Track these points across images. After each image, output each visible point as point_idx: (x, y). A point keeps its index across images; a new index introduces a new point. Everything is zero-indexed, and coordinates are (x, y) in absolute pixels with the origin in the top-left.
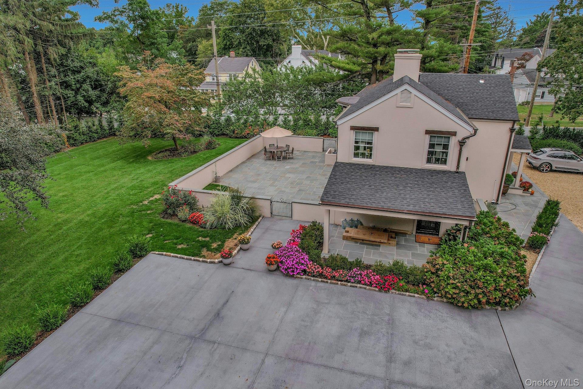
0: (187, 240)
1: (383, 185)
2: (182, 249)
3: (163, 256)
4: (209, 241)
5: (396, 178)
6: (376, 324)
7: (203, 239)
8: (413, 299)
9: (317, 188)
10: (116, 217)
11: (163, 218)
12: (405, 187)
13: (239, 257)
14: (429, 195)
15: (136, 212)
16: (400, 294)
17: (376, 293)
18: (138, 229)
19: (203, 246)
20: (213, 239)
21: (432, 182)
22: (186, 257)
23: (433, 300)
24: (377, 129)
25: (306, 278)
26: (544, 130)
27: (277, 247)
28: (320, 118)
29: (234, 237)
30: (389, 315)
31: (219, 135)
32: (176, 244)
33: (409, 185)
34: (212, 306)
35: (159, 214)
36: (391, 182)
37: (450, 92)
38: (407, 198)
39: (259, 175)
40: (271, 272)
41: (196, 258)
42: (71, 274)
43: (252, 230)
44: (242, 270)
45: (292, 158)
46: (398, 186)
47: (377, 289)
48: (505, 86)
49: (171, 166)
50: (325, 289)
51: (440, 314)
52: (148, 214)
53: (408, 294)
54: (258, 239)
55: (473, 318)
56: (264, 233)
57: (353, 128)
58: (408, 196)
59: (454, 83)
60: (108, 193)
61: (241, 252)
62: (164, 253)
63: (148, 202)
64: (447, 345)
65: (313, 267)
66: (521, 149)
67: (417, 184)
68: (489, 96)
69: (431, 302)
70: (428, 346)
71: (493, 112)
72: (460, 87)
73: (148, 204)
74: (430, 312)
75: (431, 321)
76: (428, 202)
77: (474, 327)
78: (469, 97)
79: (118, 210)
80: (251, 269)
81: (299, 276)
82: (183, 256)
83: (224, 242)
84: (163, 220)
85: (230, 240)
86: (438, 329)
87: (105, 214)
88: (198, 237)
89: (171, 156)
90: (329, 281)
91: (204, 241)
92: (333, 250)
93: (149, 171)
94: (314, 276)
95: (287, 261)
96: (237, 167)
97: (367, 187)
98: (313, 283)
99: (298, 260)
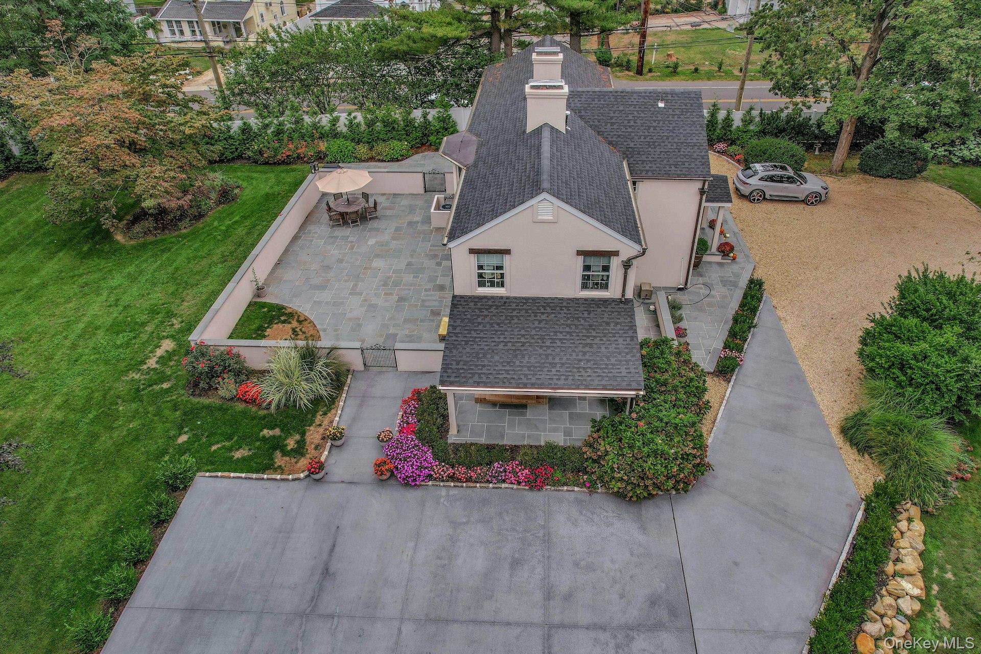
0: (244, 440)
1: (523, 340)
2: (244, 459)
3: (218, 480)
4: (280, 436)
5: (540, 322)
6: (529, 545)
7: (271, 433)
8: (573, 495)
9: (426, 290)
10: (111, 404)
11: (193, 395)
12: (553, 341)
13: (333, 461)
14: (585, 353)
15: (143, 390)
16: (556, 490)
17: (526, 493)
18: (160, 427)
19: (274, 448)
20: (287, 431)
21: (590, 326)
22: (254, 476)
23: (597, 493)
24: (507, 252)
25: (433, 485)
26: (761, 116)
27: (385, 440)
28: (412, 116)
29: (317, 422)
30: (543, 527)
31: (233, 159)
32: (230, 449)
33: (560, 336)
34: (315, 557)
35: (184, 388)
36: (533, 332)
37: (615, 127)
38: (556, 364)
39: (327, 268)
40: (384, 482)
41: (270, 476)
42: (81, 538)
43: (341, 404)
44: (343, 485)
45: (376, 217)
46: (542, 339)
47: (527, 488)
48: (695, 114)
49: (168, 259)
50: (461, 499)
51: (605, 514)
52: (167, 391)
53: (565, 488)
54: (354, 420)
55: (644, 512)
56: (361, 406)
57: (472, 251)
58: (557, 360)
59: (621, 108)
60: (74, 347)
61: (334, 451)
62: (220, 474)
63: (157, 362)
64: (612, 561)
65: (441, 469)
66: (717, 202)
67: (568, 333)
68: (671, 134)
69: (595, 495)
70: (591, 568)
71: (675, 166)
72: (630, 117)
73: (157, 366)
74: (593, 513)
75: (594, 528)
76: (584, 368)
77: (643, 528)
78: (643, 137)
79: (110, 389)
80: (355, 480)
81: (423, 483)
82: (250, 475)
83: (303, 434)
84: (195, 400)
85: (312, 428)
86: (603, 539)
87: (89, 399)
88: (261, 431)
89: (159, 229)
90: (464, 485)
91: (274, 437)
92: (464, 425)
93: (132, 279)
94: (443, 481)
95: (403, 466)
96: (286, 251)
97: (501, 346)
98: (444, 492)
99: (418, 464)
